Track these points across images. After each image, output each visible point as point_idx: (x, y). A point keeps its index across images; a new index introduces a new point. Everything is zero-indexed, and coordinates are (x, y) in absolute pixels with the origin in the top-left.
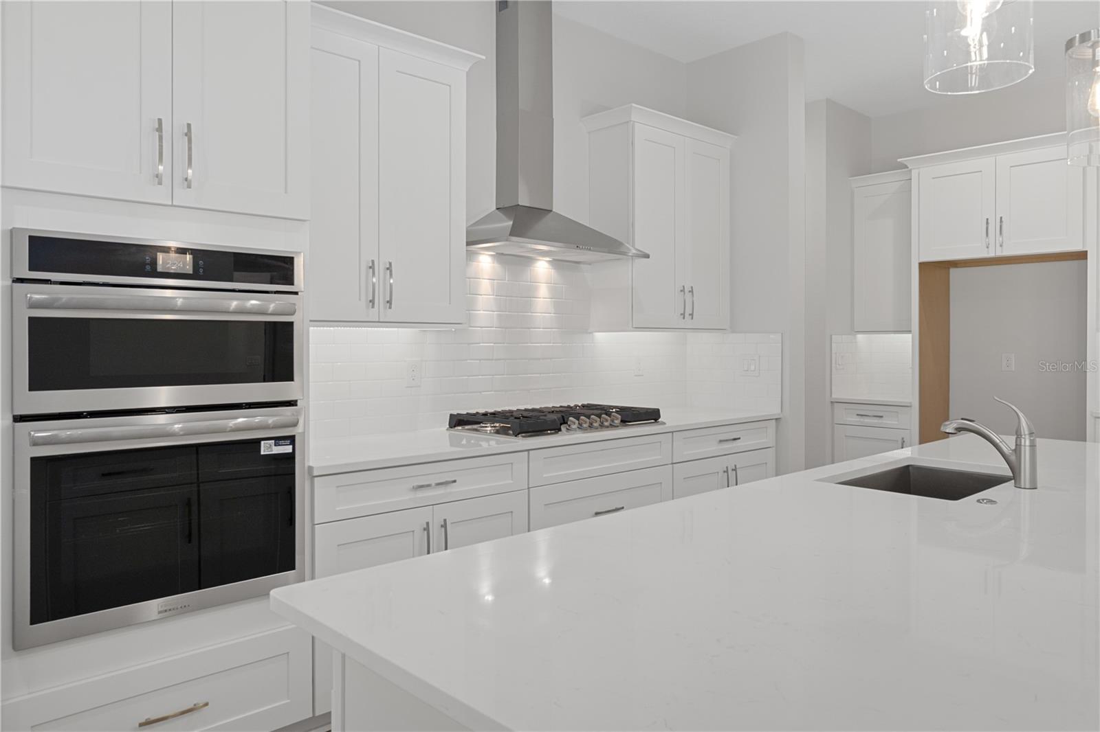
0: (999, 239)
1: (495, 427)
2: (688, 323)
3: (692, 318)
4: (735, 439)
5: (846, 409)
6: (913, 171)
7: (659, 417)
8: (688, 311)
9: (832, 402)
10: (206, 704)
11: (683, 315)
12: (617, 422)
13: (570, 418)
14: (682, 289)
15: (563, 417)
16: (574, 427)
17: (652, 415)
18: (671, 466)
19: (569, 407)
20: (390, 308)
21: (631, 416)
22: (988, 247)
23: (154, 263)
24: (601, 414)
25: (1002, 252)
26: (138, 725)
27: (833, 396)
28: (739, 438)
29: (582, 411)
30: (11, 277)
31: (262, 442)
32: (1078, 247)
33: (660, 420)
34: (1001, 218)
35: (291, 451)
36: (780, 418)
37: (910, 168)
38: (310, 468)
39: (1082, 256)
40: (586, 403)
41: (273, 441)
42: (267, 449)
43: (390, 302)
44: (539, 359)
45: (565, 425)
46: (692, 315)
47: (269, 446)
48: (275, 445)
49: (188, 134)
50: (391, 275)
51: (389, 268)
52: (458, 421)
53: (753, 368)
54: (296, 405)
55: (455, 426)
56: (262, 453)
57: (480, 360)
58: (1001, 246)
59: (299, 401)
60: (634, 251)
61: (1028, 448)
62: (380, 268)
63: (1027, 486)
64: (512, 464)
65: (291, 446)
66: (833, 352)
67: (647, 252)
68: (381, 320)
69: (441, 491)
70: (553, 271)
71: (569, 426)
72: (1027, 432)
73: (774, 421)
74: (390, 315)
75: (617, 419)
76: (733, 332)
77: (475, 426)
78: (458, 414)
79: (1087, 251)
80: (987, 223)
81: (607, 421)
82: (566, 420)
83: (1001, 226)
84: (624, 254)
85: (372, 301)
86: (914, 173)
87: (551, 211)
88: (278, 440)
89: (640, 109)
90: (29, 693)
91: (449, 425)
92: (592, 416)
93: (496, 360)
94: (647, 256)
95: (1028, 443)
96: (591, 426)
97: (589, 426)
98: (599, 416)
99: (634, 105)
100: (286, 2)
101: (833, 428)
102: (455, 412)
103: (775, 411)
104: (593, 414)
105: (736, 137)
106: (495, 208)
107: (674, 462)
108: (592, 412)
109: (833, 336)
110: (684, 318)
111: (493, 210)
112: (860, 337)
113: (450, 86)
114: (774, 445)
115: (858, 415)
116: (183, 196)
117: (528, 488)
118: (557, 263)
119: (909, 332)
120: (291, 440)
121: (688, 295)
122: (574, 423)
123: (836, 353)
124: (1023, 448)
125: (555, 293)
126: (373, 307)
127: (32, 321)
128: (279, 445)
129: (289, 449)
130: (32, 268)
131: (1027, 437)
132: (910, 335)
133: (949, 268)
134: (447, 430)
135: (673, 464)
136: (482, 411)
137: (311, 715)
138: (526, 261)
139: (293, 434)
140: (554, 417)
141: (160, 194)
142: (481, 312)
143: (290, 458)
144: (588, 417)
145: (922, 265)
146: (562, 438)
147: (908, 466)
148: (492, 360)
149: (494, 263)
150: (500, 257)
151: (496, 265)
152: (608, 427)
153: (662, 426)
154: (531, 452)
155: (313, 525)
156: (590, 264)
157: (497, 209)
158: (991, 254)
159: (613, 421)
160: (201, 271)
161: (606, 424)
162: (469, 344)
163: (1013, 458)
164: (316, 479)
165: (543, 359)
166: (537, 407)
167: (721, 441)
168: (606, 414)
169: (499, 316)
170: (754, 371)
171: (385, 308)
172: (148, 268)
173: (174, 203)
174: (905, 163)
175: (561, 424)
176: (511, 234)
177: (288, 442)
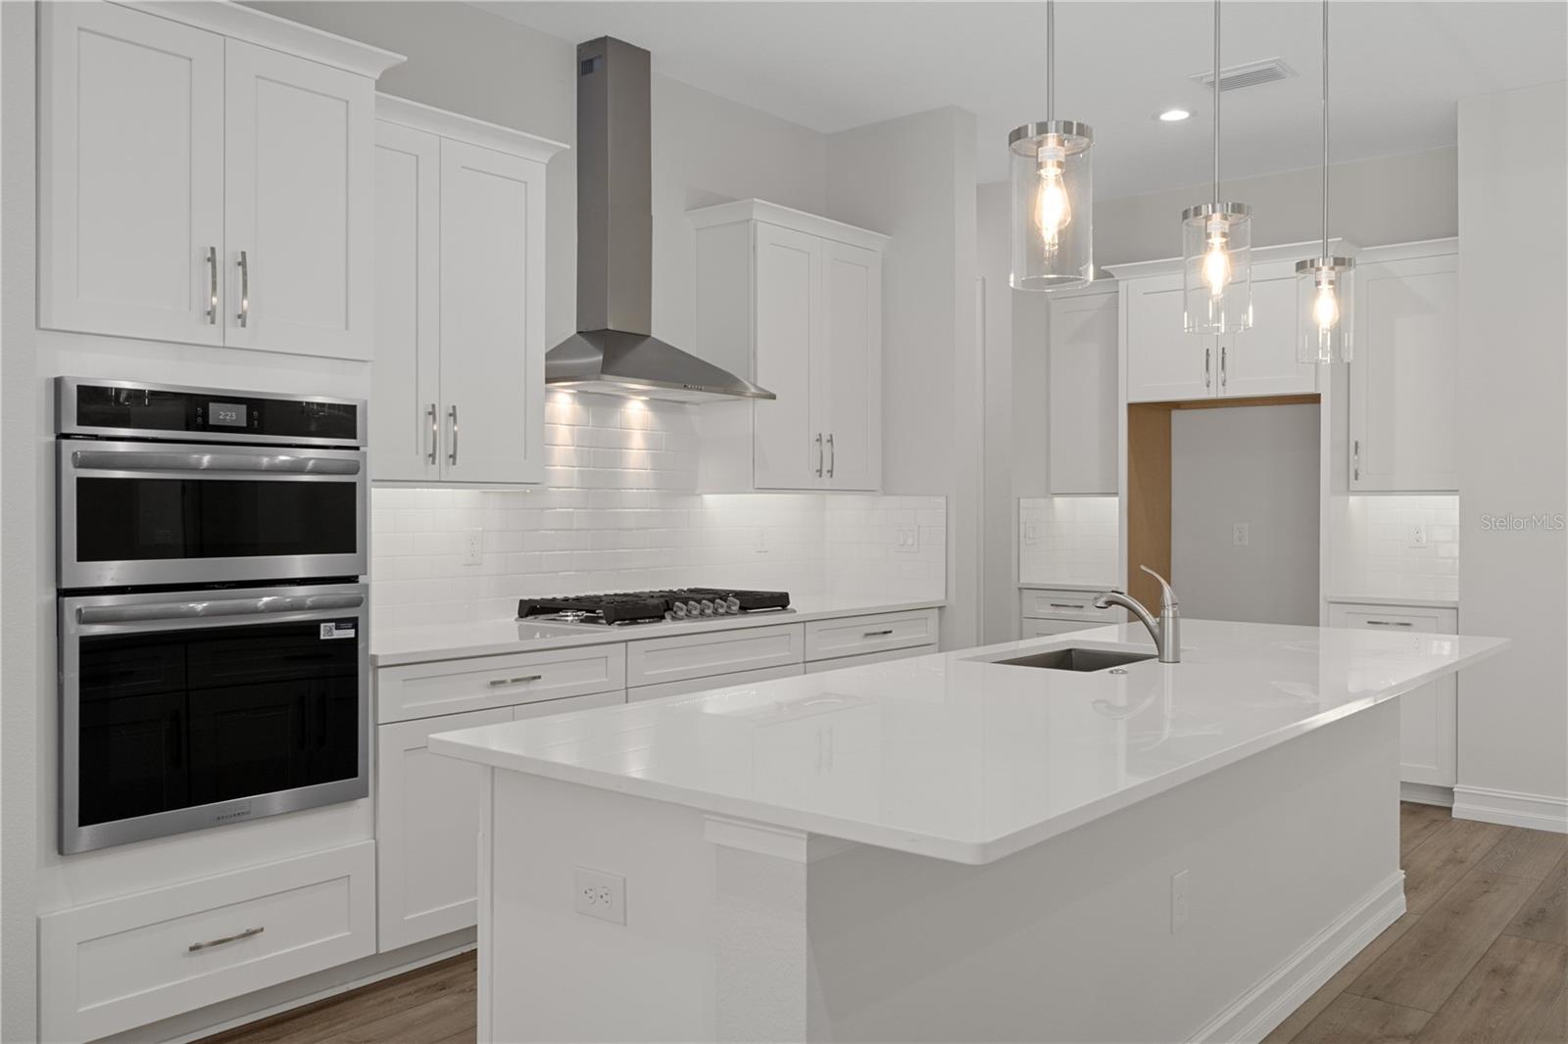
0: (1221, 375)
1: (578, 616)
2: (826, 482)
3: (831, 476)
4: (885, 633)
5: (1037, 597)
6: (1120, 283)
7: (788, 603)
8: (826, 467)
9: (1020, 589)
10: (262, 930)
11: (820, 471)
12: (735, 608)
13: (677, 603)
14: (818, 437)
15: (667, 601)
16: (681, 614)
17: (780, 601)
18: (803, 665)
19: (671, 591)
20: (454, 464)
21: (751, 602)
22: (1208, 386)
23: (205, 415)
24: (715, 599)
25: (1225, 392)
26: (188, 949)
27: (1022, 581)
28: (890, 632)
29: (691, 595)
30: (55, 432)
31: (322, 625)
32: (1310, 390)
33: (789, 607)
34: (1223, 349)
35: (353, 636)
36: (944, 607)
37: (1116, 278)
38: (375, 657)
39: (1315, 399)
40: (692, 587)
41: (334, 624)
42: (327, 633)
43: (453, 456)
44: (631, 529)
45: (671, 612)
46: (831, 472)
47: (329, 629)
48: (336, 629)
49: (243, 264)
50: (455, 422)
51: (453, 415)
52: (531, 609)
53: (910, 542)
54: (357, 582)
55: (527, 616)
56: (322, 637)
57: (556, 530)
58: (1223, 385)
59: (360, 577)
60: (753, 390)
61: (1171, 620)
62: (442, 413)
63: (1171, 660)
64: (606, 657)
65: (353, 630)
66: (1021, 520)
67: (772, 391)
68: (443, 479)
69: (521, 689)
70: (649, 413)
71: (675, 613)
72: (1170, 603)
73: (936, 610)
74: (454, 473)
75: (735, 604)
76: (885, 494)
77: (552, 616)
78: (530, 600)
79: (1320, 395)
80: (1208, 354)
81: (722, 606)
82: (670, 605)
83: (1223, 358)
84: (740, 394)
85: (433, 456)
86: (1122, 285)
87: (649, 336)
88: (340, 623)
89: (764, 205)
90: (73, 907)
91: (519, 614)
92: (704, 601)
93: (576, 530)
94: (773, 397)
95: (1171, 615)
96: (702, 614)
97: (700, 614)
98: (712, 601)
99: (756, 200)
101: (1021, 622)
102: (526, 598)
103: (936, 596)
104: (704, 599)
105: (890, 238)
106: (575, 332)
107: (807, 660)
108: (703, 596)
109: (1022, 500)
110: (821, 476)
111: (572, 334)
112: (1059, 501)
113: (526, 183)
114: (937, 641)
115: (1052, 605)
116: (236, 336)
117: (627, 688)
118: (654, 404)
119: (1116, 494)
120: (353, 622)
121: (826, 447)
122: (682, 609)
123: (1025, 523)
124: (1166, 619)
125: (653, 445)
126: (433, 463)
127: (80, 481)
128: (341, 629)
129: (350, 634)
130: (80, 423)
131: (1170, 608)
132: (1117, 499)
133: (1170, 411)
134: (516, 620)
135: (805, 662)
136: (560, 596)
137: (374, 952)
138: (617, 400)
139: (355, 615)
140: (655, 601)
141: (210, 334)
142: (558, 467)
143: (352, 643)
144: (699, 602)
145: (1131, 406)
146: (667, 626)
147: (1070, 650)
148: (571, 530)
149: (573, 403)
150: (582, 397)
151: (578, 407)
152: (723, 615)
153: (792, 615)
154: (630, 643)
155: (377, 725)
156: (698, 404)
157: (578, 333)
158: (1212, 395)
159: (729, 607)
160: (256, 422)
161: (721, 611)
162: (542, 509)
163: (1156, 631)
164: (380, 670)
165: (637, 529)
166: (631, 592)
167: (867, 635)
168: (721, 599)
169: (581, 473)
170: (913, 545)
171: (447, 464)
172: (199, 420)
173: (227, 345)
174: (1110, 271)
175: (665, 611)
176: (604, 371)
177: (350, 625)
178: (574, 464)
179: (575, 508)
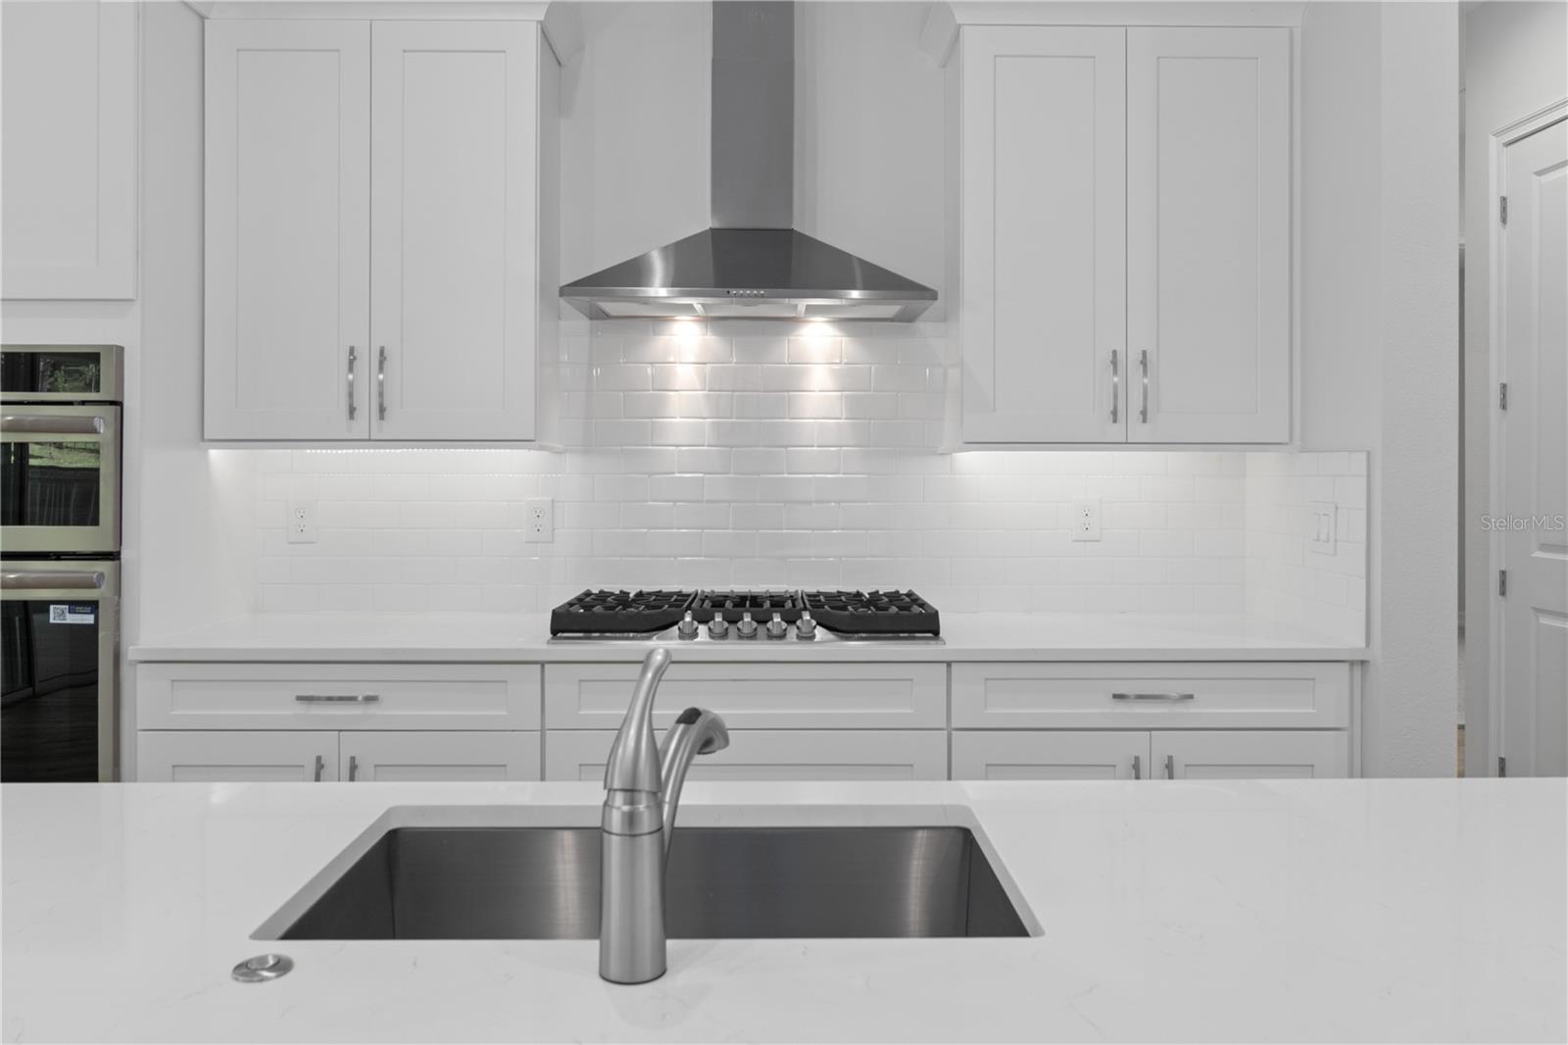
11: (1116, 413)
14: (1112, 357)
18: (944, 733)
31: (52, 607)
35: (92, 622)
36: (1364, 661)
41: (67, 607)
42: (56, 616)
44: (809, 502)
46: (1143, 413)
47: (61, 612)
48: (70, 612)
53: (1326, 535)
56: (52, 621)
57: (675, 502)
62: (373, 357)
64: (506, 682)
65: (93, 616)
68: (374, 437)
74: (389, 429)
87: (790, 230)
88: (75, 605)
100: (99, 3)
107: (957, 726)
110: (1117, 421)
120: (94, 606)
126: (352, 417)
128: (76, 613)
129: (89, 619)
139: (96, 599)
142: (678, 420)
143: (92, 630)
148: (700, 501)
149: (705, 334)
151: (711, 339)
154: (548, 666)
162: (650, 474)
164: (139, 665)
169: (717, 425)
170: (1328, 542)
171: (377, 418)
177: (89, 609)
178: (705, 416)
179: (705, 474)
